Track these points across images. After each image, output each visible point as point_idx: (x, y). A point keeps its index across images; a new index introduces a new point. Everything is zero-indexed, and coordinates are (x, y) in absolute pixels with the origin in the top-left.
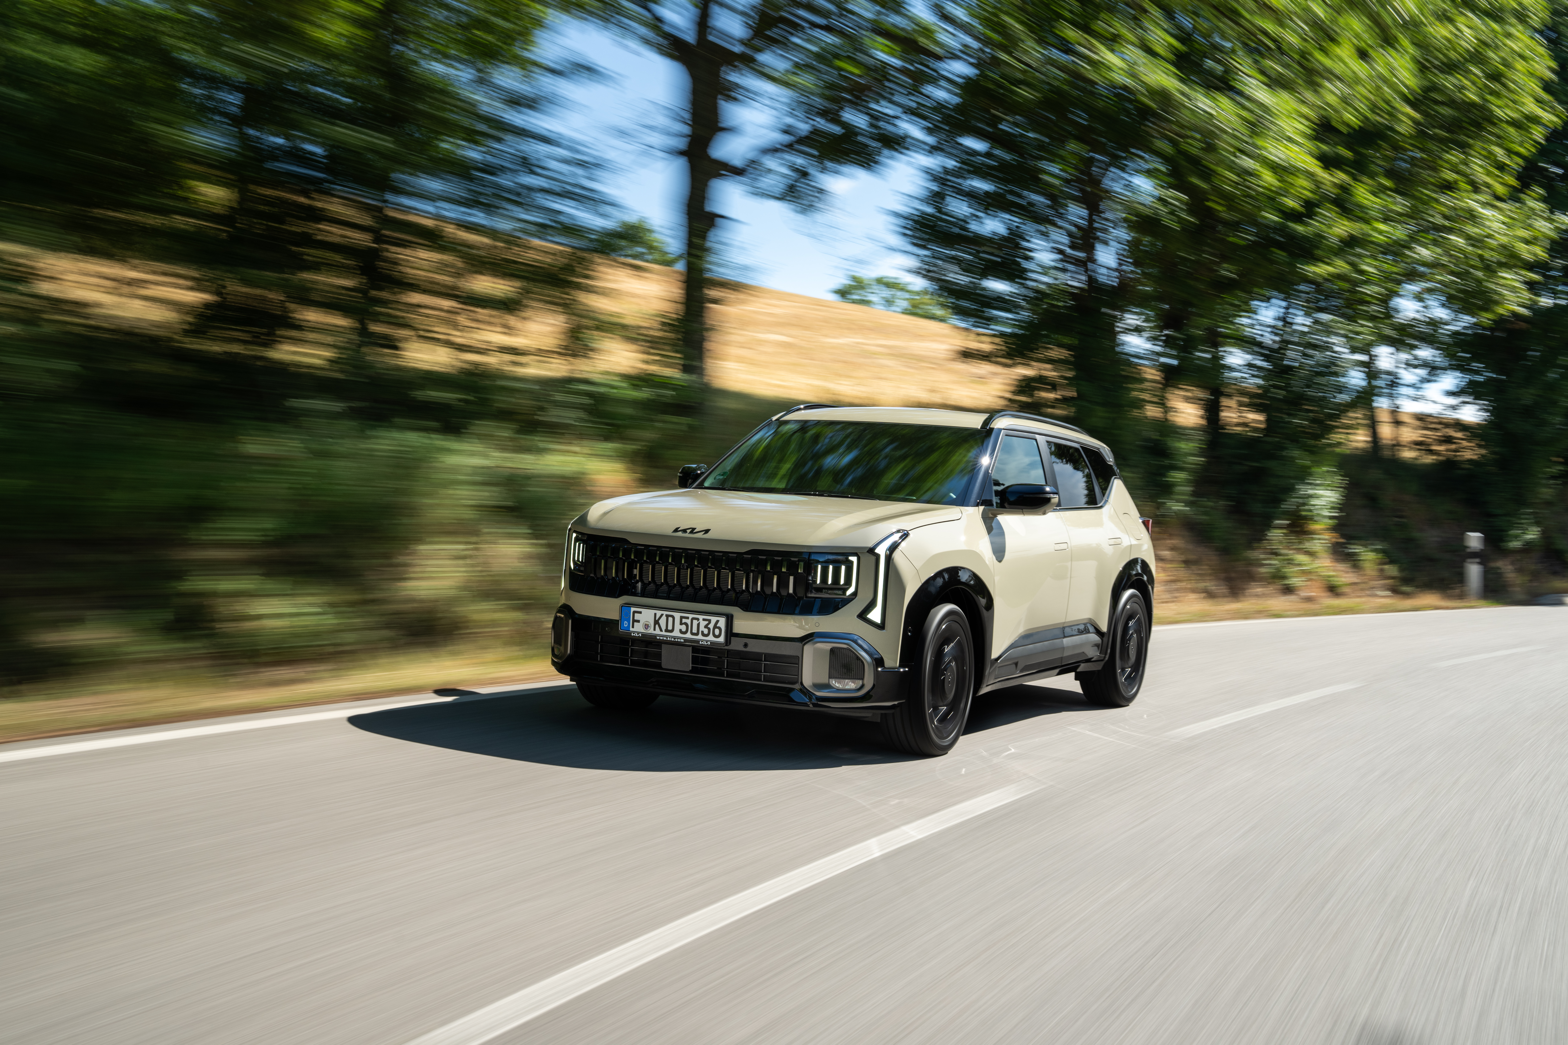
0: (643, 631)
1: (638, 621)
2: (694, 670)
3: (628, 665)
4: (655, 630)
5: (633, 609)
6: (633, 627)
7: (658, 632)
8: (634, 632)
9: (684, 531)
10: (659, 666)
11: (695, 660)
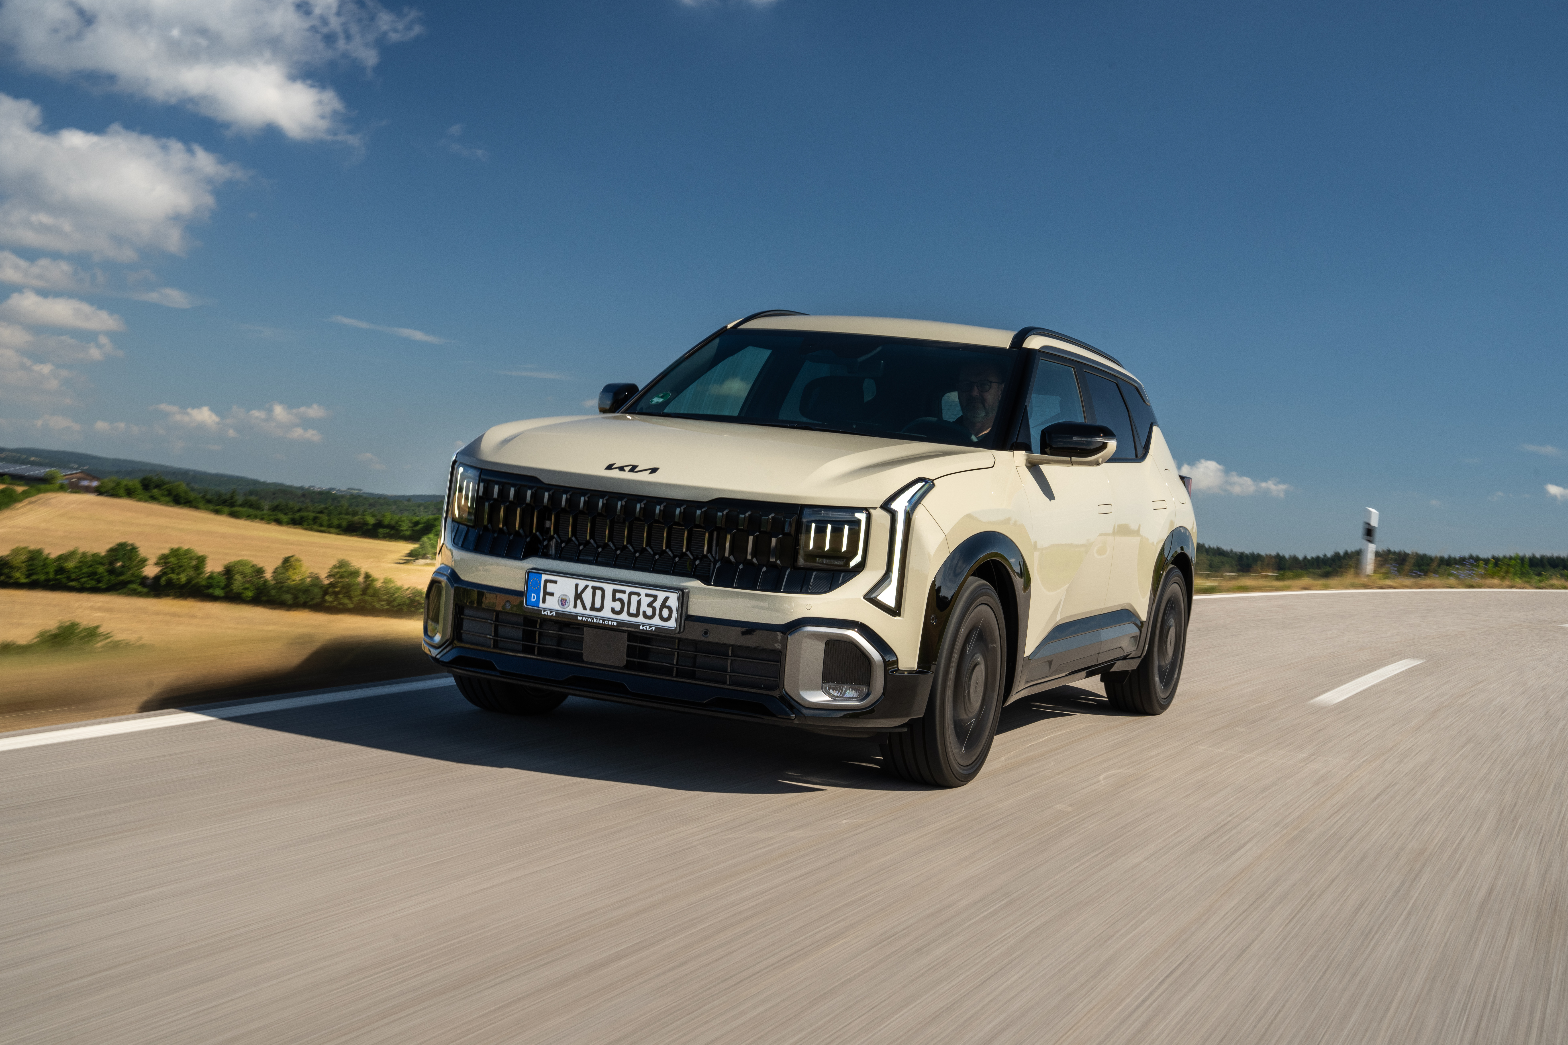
0: (558, 608)
1: (552, 594)
2: (629, 665)
3: (533, 654)
4: (575, 607)
5: (544, 577)
6: (544, 602)
7: (579, 609)
8: (545, 610)
9: (622, 469)
10: (579, 657)
11: (631, 651)
